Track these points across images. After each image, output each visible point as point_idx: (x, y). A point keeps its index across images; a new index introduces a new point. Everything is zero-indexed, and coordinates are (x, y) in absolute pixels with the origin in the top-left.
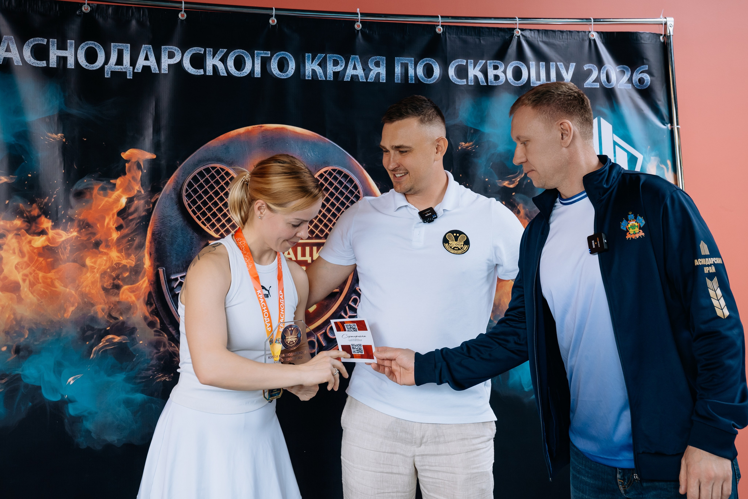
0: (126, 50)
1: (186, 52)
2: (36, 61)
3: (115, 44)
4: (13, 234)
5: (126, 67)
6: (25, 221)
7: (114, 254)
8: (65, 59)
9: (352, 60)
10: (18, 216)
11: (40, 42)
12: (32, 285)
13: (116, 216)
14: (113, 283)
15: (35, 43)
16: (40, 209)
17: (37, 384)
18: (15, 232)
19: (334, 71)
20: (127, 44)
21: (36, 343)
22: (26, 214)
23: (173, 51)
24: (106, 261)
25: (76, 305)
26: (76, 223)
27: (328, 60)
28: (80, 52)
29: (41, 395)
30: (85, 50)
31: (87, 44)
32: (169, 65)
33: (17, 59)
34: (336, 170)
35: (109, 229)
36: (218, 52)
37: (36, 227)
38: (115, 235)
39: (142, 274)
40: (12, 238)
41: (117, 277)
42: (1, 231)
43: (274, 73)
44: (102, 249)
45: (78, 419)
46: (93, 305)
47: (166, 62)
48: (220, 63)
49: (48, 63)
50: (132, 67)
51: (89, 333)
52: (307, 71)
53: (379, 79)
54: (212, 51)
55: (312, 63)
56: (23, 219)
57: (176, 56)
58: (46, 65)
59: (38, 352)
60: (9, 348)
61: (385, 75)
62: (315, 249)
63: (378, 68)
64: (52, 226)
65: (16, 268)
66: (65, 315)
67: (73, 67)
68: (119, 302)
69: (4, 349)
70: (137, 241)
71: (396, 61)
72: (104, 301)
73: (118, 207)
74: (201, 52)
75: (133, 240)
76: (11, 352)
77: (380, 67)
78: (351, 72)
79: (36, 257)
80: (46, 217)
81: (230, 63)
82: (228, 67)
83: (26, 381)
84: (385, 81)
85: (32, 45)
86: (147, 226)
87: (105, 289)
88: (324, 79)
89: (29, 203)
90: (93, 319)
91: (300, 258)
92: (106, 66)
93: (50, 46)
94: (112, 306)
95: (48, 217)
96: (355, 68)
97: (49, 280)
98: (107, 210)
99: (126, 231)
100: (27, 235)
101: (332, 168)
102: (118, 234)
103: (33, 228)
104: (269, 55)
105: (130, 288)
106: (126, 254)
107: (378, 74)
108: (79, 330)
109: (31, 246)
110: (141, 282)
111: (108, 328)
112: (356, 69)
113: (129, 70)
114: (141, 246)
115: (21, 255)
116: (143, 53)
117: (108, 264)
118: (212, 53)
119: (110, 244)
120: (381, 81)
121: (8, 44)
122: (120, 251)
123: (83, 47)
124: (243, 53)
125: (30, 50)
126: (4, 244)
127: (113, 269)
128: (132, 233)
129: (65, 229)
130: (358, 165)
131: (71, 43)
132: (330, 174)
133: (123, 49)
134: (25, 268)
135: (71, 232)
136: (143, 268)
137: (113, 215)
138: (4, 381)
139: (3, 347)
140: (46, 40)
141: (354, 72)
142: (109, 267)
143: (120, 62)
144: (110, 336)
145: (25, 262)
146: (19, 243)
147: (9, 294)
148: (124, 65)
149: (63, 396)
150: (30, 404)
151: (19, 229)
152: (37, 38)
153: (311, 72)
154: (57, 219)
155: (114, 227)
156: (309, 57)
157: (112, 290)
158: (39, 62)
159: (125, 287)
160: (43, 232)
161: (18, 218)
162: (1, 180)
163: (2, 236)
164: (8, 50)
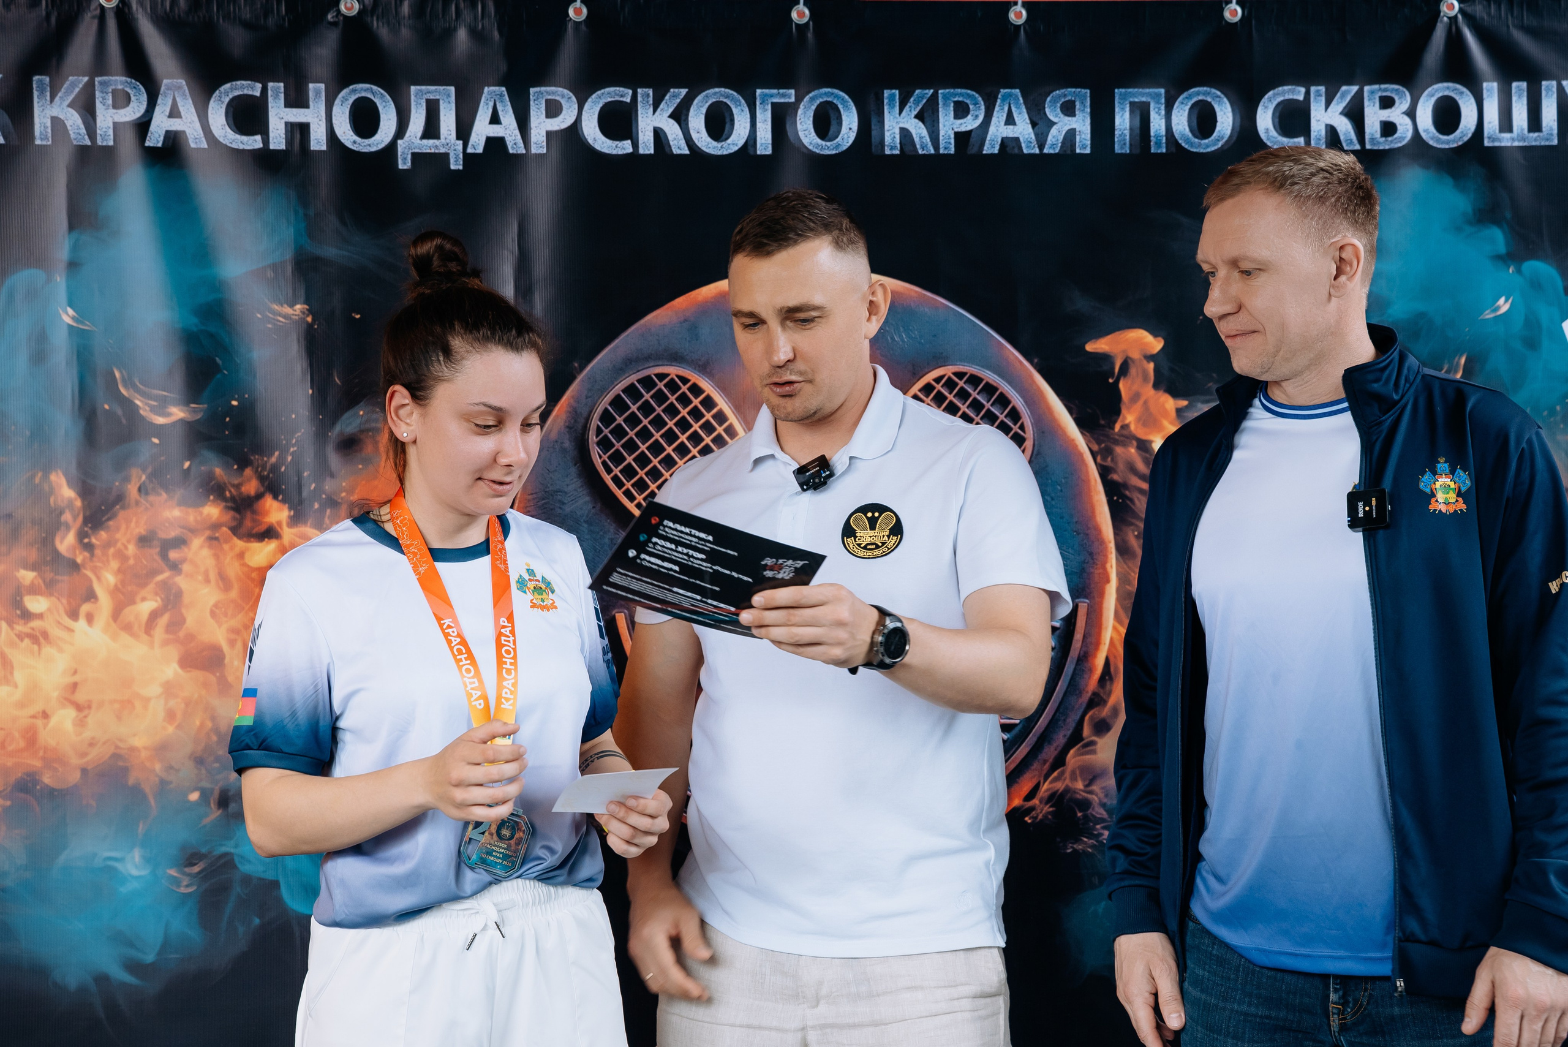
0: (447, 100)
1: (589, 99)
2: (236, 136)
3: (418, 87)
4: (202, 539)
5: (448, 141)
6: (228, 508)
8: (304, 129)
9: (1003, 100)
10: (212, 497)
11: (245, 92)
15: (235, 94)
16: (262, 479)
17: (270, 876)
18: (208, 533)
19: (956, 130)
20: (448, 87)
22: (230, 492)
23: (557, 98)
26: (345, 511)
27: (940, 102)
28: (340, 111)
29: (279, 901)
30: (349, 107)
31: (354, 91)
32: (549, 134)
33: (195, 134)
34: (966, 374)
36: (667, 98)
37: (255, 521)
40: (201, 547)
42: (177, 532)
43: (805, 141)
47: (541, 126)
48: (671, 124)
49: (266, 140)
50: (461, 142)
52: (887, 134)
53: (1074, 145)
54: (651, 94)
55: (900, 114)
56: (224, 504)
57: (564, 112)
58: (261, 145)
60: (205, 795)
61: (1089, 136)
63: (1070, 118)
64: (290, 517)
65: (213, 614)
67: (324, 148)
69: (194, 796)
71: (1117, 99)
74: (624, 99)
76: (210, 804)
77: (1075, 116)
78: (1000, 130)
80: (276, 497)
81: (697, 121)
82: (691, 131)
83: (245, 868)
84: (1088, 151)
85: (227, 100)
88: (933, 152)
89: (236, 467)
92: (398, 142)
93: (270, 99)
95: (280, 497)
96: (1010, 120)
100: (235, 539)
101: (953, 371)
103: (248, 523)
104: (793, 100)
107: (1071, 134)
109: (245, 565)
112: (1015, 124)
113: (455, 150)
115: (222, 586)
116: (486, 107)
118: (651, 99)
120: (1078, 151)
121: (174, 100)
123: (345, 100)
124: (728, 97)
125: (223, 110)
126: (183, 561)
130: (1021, 362)
131: (316, 89)
132: (950, 384)
133: (439, 100)
138: (196, 869)
139: (192, 792)
140: (260, 85)
141: (1009, 131)
143: (431, 129)
146: (217, 557)
147: (198, 674)
148: (442, 137)
151: (215, 526)
152: (238, 82)
153: (898, 137)
154: (301, 502)
156: (892, 97)
158: (244, 138)
160: (270, 533)
161: (213, 501)
162: (169, 415)
163: (180, 543)
164: (174, 114)
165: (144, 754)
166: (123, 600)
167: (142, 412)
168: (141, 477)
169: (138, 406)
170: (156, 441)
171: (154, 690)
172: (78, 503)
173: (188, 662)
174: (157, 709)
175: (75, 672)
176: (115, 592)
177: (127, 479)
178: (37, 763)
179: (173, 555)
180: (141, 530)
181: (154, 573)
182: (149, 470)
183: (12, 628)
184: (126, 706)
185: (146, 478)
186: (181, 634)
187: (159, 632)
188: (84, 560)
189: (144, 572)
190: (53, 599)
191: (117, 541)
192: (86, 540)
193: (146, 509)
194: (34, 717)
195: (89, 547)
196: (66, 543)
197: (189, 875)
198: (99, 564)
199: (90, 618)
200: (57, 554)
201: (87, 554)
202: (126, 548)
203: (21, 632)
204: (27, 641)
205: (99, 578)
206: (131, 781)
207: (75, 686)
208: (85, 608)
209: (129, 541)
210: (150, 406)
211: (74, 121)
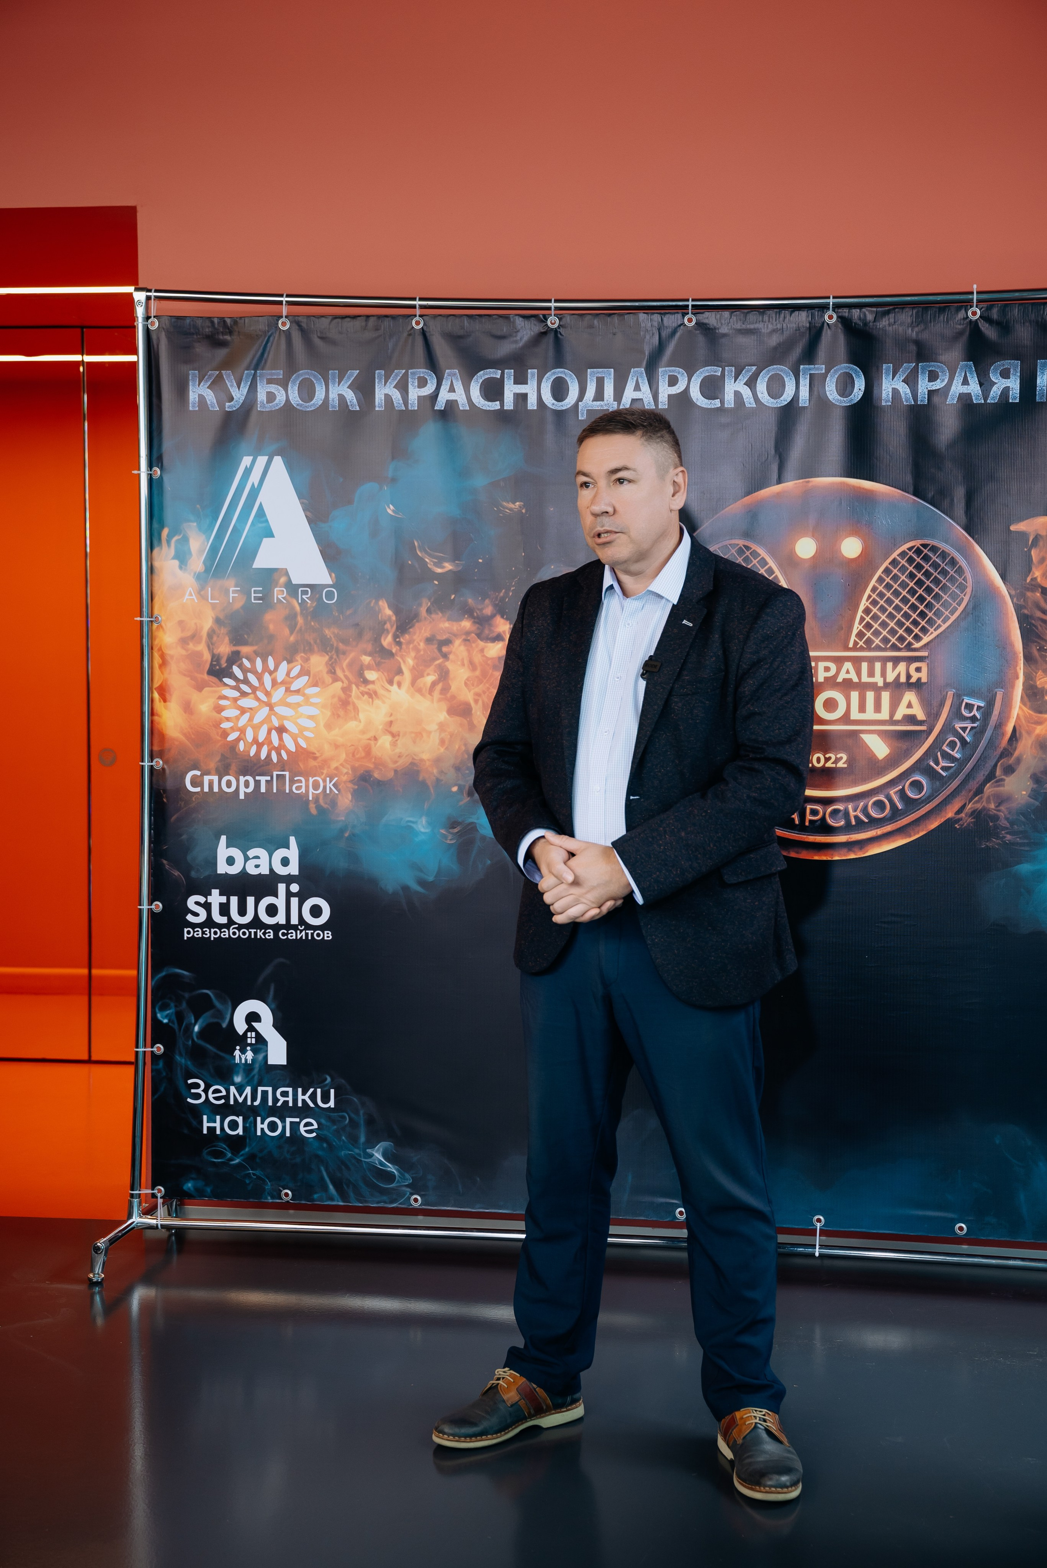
0: (609, 377)
1: (695, 375)
2: (486, 402)
3: (592, 370)
4: (461, 640)
5: (608, 402)
6: (474, 622)
8: (524, 396)
9: (961, 369)
10: (466, 616)
11: (492, 376)
15: (486, 377)
16: (494, 606)
18: (464, 637)
19: (929, 389)
20: (610, 369)
22: (477, 613)
23: (675, 374)
27: (920, 371)
28: (545, 385)
30: (551, 383)
31: (554, 373)
32: (669, 396)
33: (463, 401)
34: (929, 545)
36: (743, 372)
37: (490, 630)
40: (460, 645)
42: (447, 636)
43: (830, 398)
47: (665, 391)
48: (745, 389)
49: (502, 405)
50: (616, 402)
52: (884, 392)
53: (1007, 397)
54: (734, 370)
55: (893, 380)
56: (473, 620)
57: (679, 382)
58: (499, 408)
60: (461, 788)
61: (1019, 391)
62: (890, 665)
63: (1006, 380)
65: (466, 684)
67: (535, 408)
69: (455, 789)
71: (1038, 366)
74: (717, 374)
76: (463, 794)
77: (1009, 378)
78: (958, 388)
79: (491, 671)
80: (502, 617)
81: (762, 386)
82: (758, 393)
83: (483, 831)
84: (1017, 401)
85: (481, 381)
88: (913, 403)
89: (480, 598)
91: (865, 678)
92: (580, 403)
93: (505, 380)
95: (505, 617)
96: (965, 382)
100: (479, 640)
101: (921, 543)
103: (486, 631)
104: (824, 371)
107: (1006, 391)
109: (484, 656)
112: (968, 384)
113: (612, 407)
115: (471, 668)
116: (632, 381)
118: (733, 373)
120: (1010, 401)
121: (452, 381)
123: (549, 378)
124: (781, 371)
125: (479, 387)
126: (450, 653)
130: (966, 537)
131: (532, 373)
132: (918, 552)
133: (604, 377)
134: (478, 686)
138: (456, 830)
139: (453, 786)
140: (500, 371)
141: (964, 389)
143: (599, 396)
145: (477, 677)
146: (468, 651)
147: (457, 718)
148: (605, 400)
150: (489, 862)
151: (468, 633)
152: (488, 370)
153: (891, 394)
156: (888, 370)
158: (490, 403)
160: (498, 638)
161: (466, 618)
162: (443, 567)
163: (448, 642)
164: (452, 389)
165: (428, 763)
166: (417, 675)
167: (429, 565)
168: (428, 603)
169: (427, 562)
170: (436, 582)
171: (433, 727)
172: (394, 618)
173: (451, 711)
174: (435, 738)
175: (391, 715)
176: (413, 669)
177: (420, 605)
178: (371, 766)
179: (445, 649)
180: (427, 634)
181: (435, 659)
182: (432, 600)
183: (358, 689)
184: (418, 735)
185: (431, 604)
186: (449, 695)
187: (436, 694)
188: (396, 651)
189: (429, 659)
190: (380, 673)
191: (414, 641)
192: (398, 640)
193: (430, 622)
194: (369, 739)
195: (399, 644)
196: (387, 641)
197: (452, 833)
198: (404, 653)
199: (399, 685)
200: (382, 648)
201: (398, 648)
202: (419, 644)
203: (363, 691)
204: (366, 696)
205: (404, 662)
206: (421, 779)
207: (391, 723)
208: (397, 678)
209: (421, 641)
210: (433, 562)
211: (396, 396)
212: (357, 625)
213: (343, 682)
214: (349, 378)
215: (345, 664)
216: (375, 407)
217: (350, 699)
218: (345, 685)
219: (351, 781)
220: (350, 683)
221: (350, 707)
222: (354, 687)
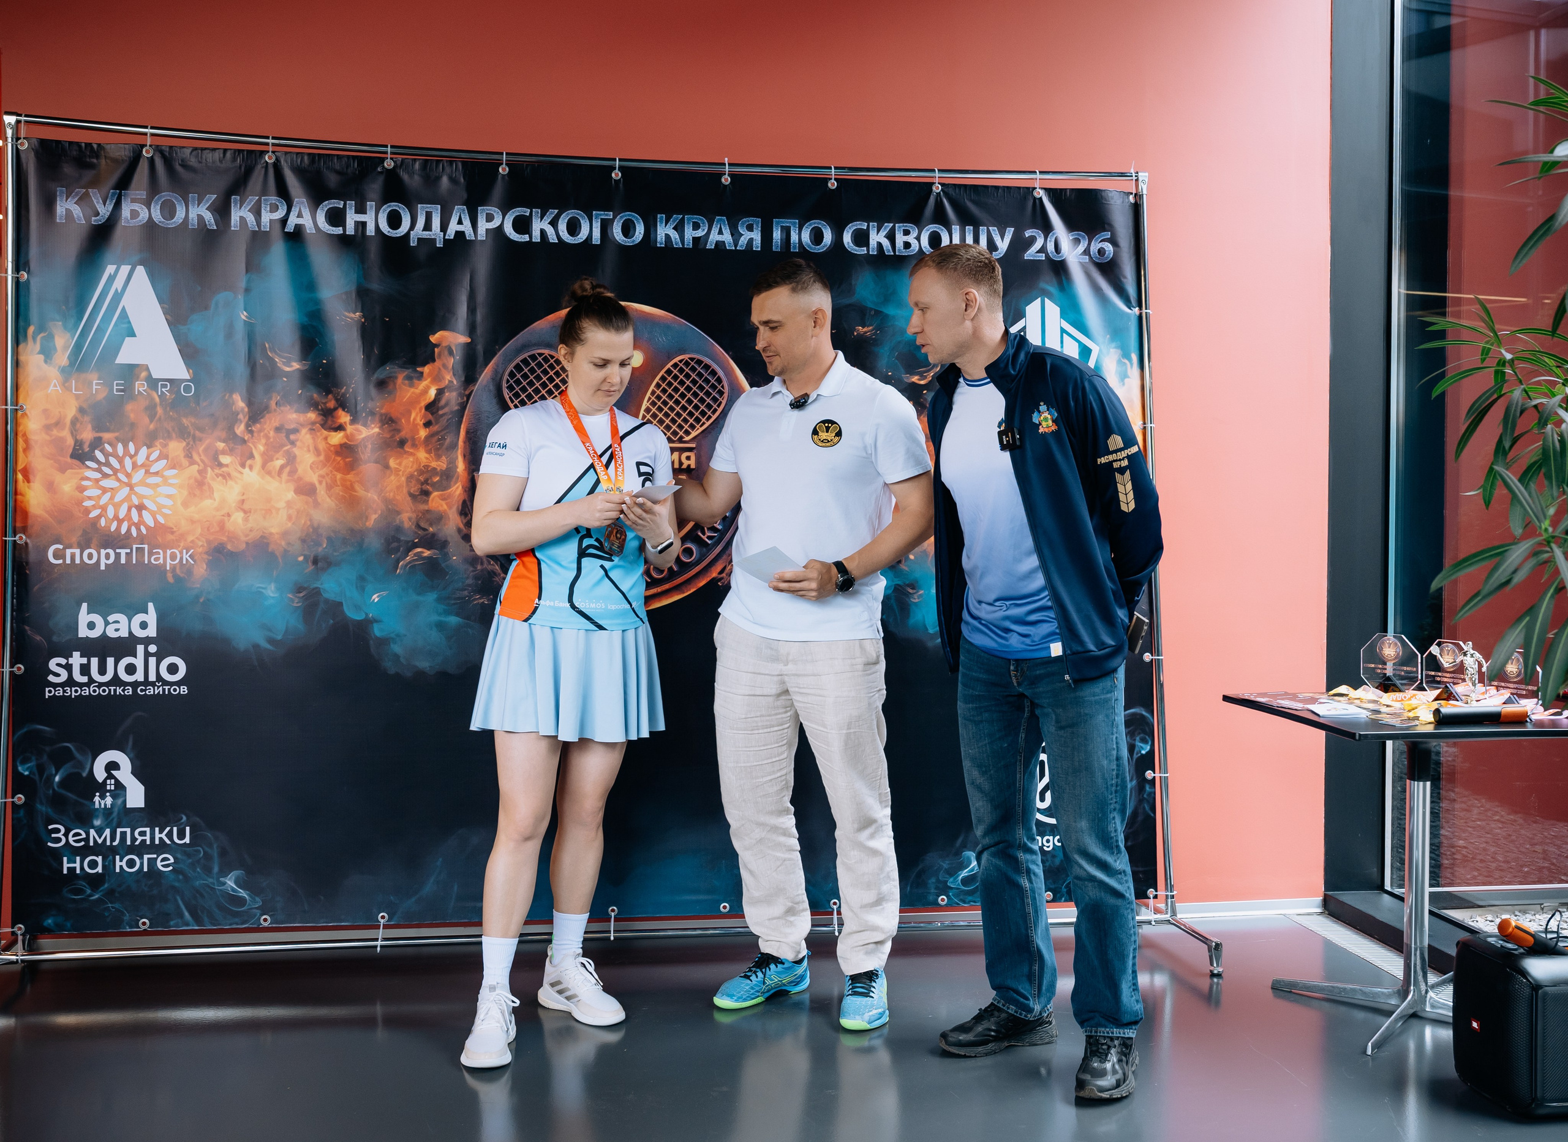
0: (436, 212)
1: (508, 214)
2: (331, 227)
3: (422, 205)
4: (307, 429)
5: (436, 232)
6: (320, 414)
7: (422, 455)
8: (363, 224)
9: (717, 222)
10: (312, 408)
11: (335, 205)
12: (329, 488)
13: (423, 410)
14: (422, 489)
15: (330, 206)
16: (337, 400)
17: (338, 599)
18: (310, 427)
19: (693, 236)
20: (437, 206)
21: (335, 554)
22: (321, 406)
23: (492, 212)
24: (413, 462)
25: (380, 512)
26: (377, 418)
27: (686, 222)
28: (382, 215)
29: (343, 612)
30: (387, 214)
31: (390, 206)
32: (487, 230)
33: (309, 226)
34: (695, 358)
35: (415, 425)
36: (548, 213)
37: (333, 421)
38: (423, 433)
39: (454, 480)
40: (306, 434)
41: (426, 482)
42: (294, 425)
43: (617, 238)
44: (407, 448)
45: (384, 642)
46: (398, 513)
47: (483, 226)
48: (549, 227)
49: (344, 230)
50: (443, 233)
51: (395, 545)
52: (658, 237)
53: (752, 246)
54: (539, 212)
55: (665, 227)
56: (318, 412)
57: (495, 219)
58: (342, 232)
59: (338, 564)
60: (306, 558)
61: (760, 242)
63: (750, 233)
64: (350, 420)
65: (311, 467)
66: (367, 524)
67: (374, 234)
68: (428, 511)
69: (301, 558)
70: (449, 440)
71: (774, 224)
72: (411, 508)
73: (425, 399)
74: (526, 214)
75: (443, 439)
76: (308, 562)
77: (753, 232)
78: (715, 237)
79: (333, 456)
80: (344, 410)
81: (562, 226)
82: (559, 231)
83: (326, 595)
84: (760, 249)
85: (326, 209)
86: (460, 422)
87: (411, 495)
88: (681, 246)
89: (325, 393)
90: (399, 529)
92: (411, 232)
93: (348, 209)
94: (420, 515)
95: (346, 410)
96: (721, 232)
97: (348, 483)
98: (413, 402)
99: (435, 428)
100: (322, 430)
101: (688, 357)
102: (426, 431)
103: (329, 422)
104: (611, 217)
105: (441, 495)
106: (435, 455)
107: (751, 241)
108: (383, 541)
109: (328, 443)
110: (454, 488)
111: (417, 540)
112: (723, 234)
113: (439, 237)
114: (454, 446)
115: (316, 453)
116: (456, 216)
117: (415, 467)
118: (539, 214)
119: (417, 443)
120: (754, 249)
121: (300, 209)
122: (429, 452)
123: (385, 210)
124: (577, 214)
125: (324, 214)
126: (297, 440)
127: (421, 472)
128: (442, 430)
129: (365, 425)
130: (723, 353)
131: (371, 205)
132: (687, 364)
133: (432, 212)
134: (322, 469)
135: (373, 428)
136: (456, 471)
137: (421, 409)
138: (301, 595)
139: (301, 555)
140: (343, 202)
141: (720, 238)
142: (417, 470)
143: (428, 226)
144: (419, 550)
145: (321, 461)
146: (314, 438)
147: (303, 497)
148: (433, 230)
149: (367, 614)
150: (332, 621)
151: (313, 423)
152: (332, 201)
153: (664, 238)
154: (356, 412)
155: (422, 423)
156: (661, 218)
157: (419, 497)
158: (334, 228)
159: (436, 493)
160: (340, 428)
161: (313, 410)
162: (292, 366)
163: (296, 431)
164: (300, 215)
165: (276, 536)
166: (267, 459)
167: (278, 365)
168: (277, 397)
169: (277, 361)
170: (285, 379)
171: (282, 504)
172: (246, 409)
173: (299, 491)
174: (283, 514)
175: (243, 494)
176: (263, 454)
177: (270, 398)
178: (225, 539)
179: (292, 437)
180: (277, 424)
181: (283, 446)
182: (281, 394)
183: (213, 471)
184: (268, 512)
185: (280, 398)
186: (296, 477)
187: (285, 476)
188: (248, 438)
189: (278, 445)
190: (233, 457)
191: (265, 429)
192: (250, 428)
193: (280, 414)
194: (223, 515)
195: (251, 432)
196: (240, 429)
197: (298, 597)
198: (256, 440)
199: (251, 468)
200: (235, 435)
201: (250, 435)
202: (269, 432)
203: (217, 473)
204: (220, 477)
205: (255, 447)
206: (270, 550)
207: (243, 501)
208: (249, 462)
209: (270, 429)
210: (282, 362)
211: (250, 218)
212: (212, 415)
213: (199, 465)
214: (207, 201)
215: (201, 449)
216: (230, 227)
217: (206, 480)
218: (201, 468)
219: (206, 553)
220: (206, 466)
221: (206, 488)
222: (209, 469)
